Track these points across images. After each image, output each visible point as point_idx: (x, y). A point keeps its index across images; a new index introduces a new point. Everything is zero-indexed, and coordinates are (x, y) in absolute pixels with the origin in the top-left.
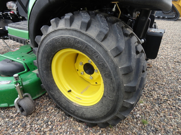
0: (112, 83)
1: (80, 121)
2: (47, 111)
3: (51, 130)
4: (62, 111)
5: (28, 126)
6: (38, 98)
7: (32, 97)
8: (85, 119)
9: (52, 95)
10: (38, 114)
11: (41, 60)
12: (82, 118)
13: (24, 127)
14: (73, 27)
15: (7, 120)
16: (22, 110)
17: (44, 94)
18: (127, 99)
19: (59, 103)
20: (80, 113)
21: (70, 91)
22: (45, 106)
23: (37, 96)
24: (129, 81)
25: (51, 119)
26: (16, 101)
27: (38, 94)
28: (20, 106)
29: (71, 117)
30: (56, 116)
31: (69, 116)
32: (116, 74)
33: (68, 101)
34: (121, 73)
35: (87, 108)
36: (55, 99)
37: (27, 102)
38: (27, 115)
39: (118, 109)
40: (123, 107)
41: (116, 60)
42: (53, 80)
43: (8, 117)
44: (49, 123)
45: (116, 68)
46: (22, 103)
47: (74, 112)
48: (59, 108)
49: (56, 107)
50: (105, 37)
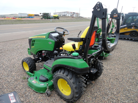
0: (72, 90)
1: (65, 101)
2: (55, 96)
3: (56, 102)
4: (59, 96)
5: (49, 100)
6: (52, 91)
7: (50, 90)
8: (66, 100)
9: (57, 91)
10: (52, 96)
11: (55, 80)
12: (65, 99)
13: (48, 100)
14: (64, 75)
15: (43, 97)
16: (48, 94)
17: (54, 89)
18: (76, 95)
19: (59, 94)
20: (65, 97)
21: (62, 90)
22: (54, 94)
23: (52, 90)
24: (76, 90)
25: (56, 99)
26: (46, 91)
27: (52, 89)
28: (47, 93)
29: (62, 99)
30: (58, 98)
31: (62, 98)
32: (73, 88)
33: (62, 93)
34: (74, 88)
35: (67, 96)
36: (58, 92)
37: (49, 92)
38: (48, 97)
39: (74, 97)
40: (75, 97)
41: (73, 85)
42: (58, 86)
43: (43, 96)
44: (55, 100)
45: (73, 87)
46: (48, 92)
47: (63, 97)
48: (59, 95)
49: (58, 95)
50: (71, 79)
